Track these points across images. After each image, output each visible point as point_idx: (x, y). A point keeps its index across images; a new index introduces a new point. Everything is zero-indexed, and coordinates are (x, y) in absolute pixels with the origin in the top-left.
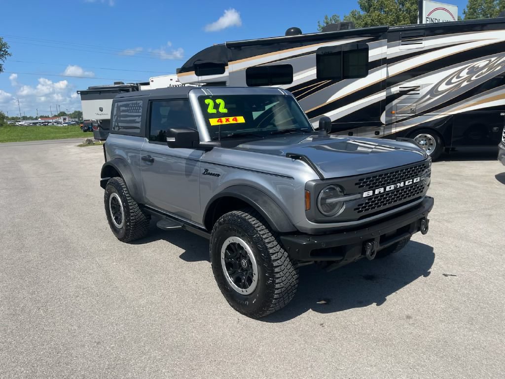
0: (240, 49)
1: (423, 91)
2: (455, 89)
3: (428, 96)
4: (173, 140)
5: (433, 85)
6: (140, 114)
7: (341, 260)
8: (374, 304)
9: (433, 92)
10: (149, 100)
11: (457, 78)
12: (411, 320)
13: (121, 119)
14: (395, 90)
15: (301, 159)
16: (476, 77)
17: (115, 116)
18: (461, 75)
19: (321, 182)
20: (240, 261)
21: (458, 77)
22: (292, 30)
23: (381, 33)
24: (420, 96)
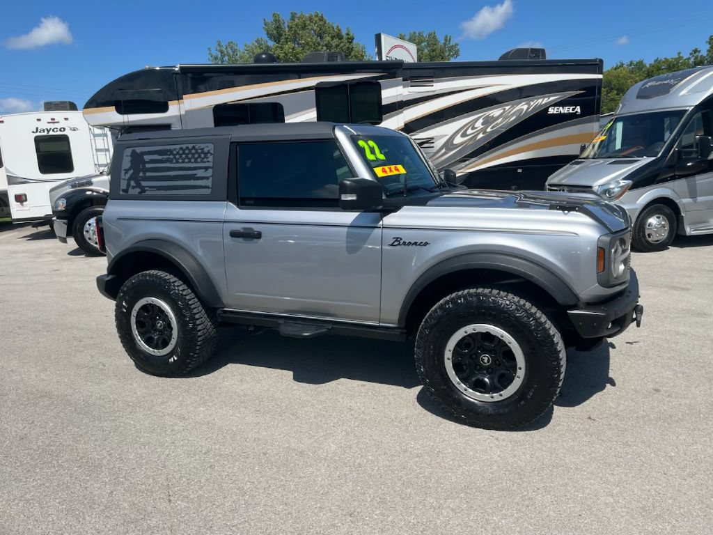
1: (438, 144)
2: (471, 143)
3: (444, 151)
5: (448, 137)
6: (211, 165)
9: (449, 145)
10: (232, 143)
12: (663, 393)
15: (577, 211)
16: (491, 128)
17: (127, 171)
18: (476, 126)
19: (613, 235)
20: (478, 357)
21: (473, 128)
22: (264, 56)
23: (394, 70)
24: (434, 150)
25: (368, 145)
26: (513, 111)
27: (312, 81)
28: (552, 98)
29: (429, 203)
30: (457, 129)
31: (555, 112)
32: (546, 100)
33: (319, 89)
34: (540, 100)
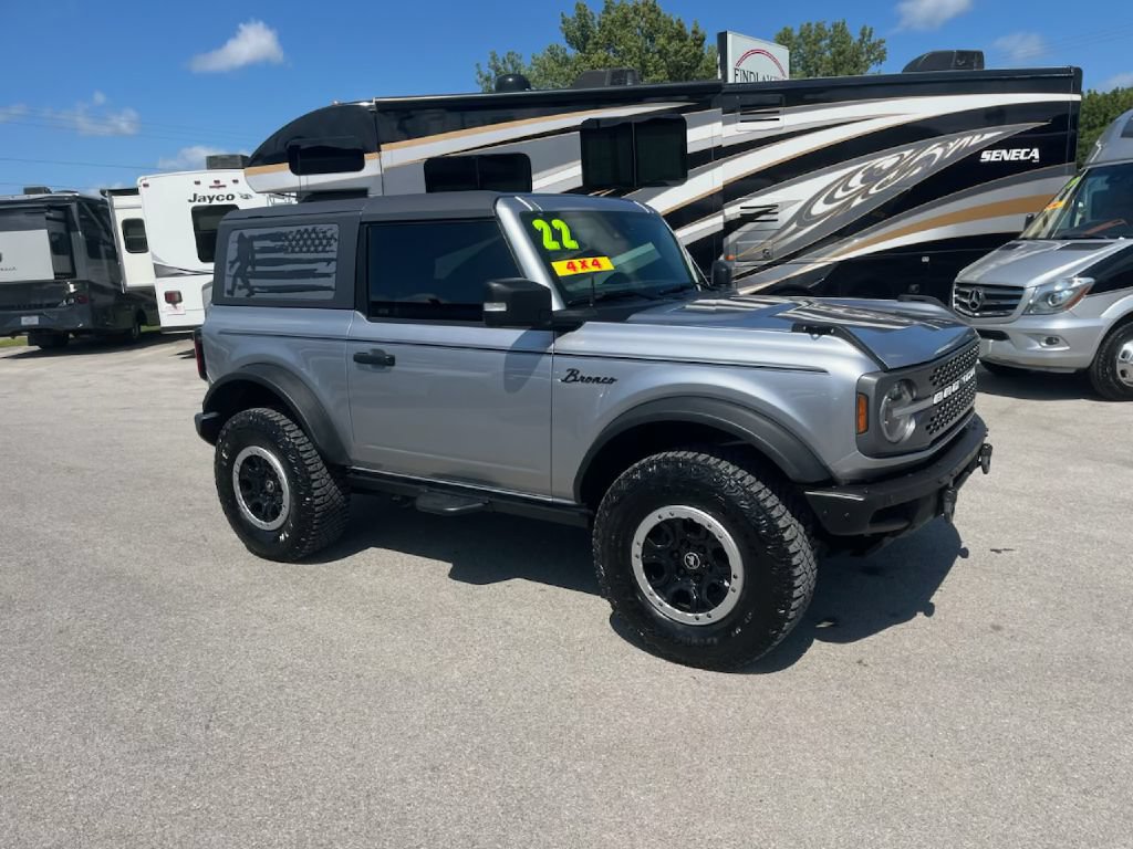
1: (785, 215)
2: (841, 213)
3: (794, 226)
4: (501, 308)
5: (802, 204)
6: (334, 255)
8: (920, 615)
9: (803, 216)
10: (362, 223)
11: (844, 190)
12: (1005, 632)
14: (733, 211)
15: (832, 334)
16: (877, 189)
17: (233, 263)
18: (850, 185)
20: (681, 557)
21: (846, 189)
22: (510, 80)
23: (709, 97)
24: (778, 225)
25: (552, 227)
26: (917, 159)
27: (576, 118)
28: (987, 136)
29: (633, 317)
30: (819, 190)
31: (993, 159)
32: (977, 139)
33: (587, 130)
34: (967, 139)
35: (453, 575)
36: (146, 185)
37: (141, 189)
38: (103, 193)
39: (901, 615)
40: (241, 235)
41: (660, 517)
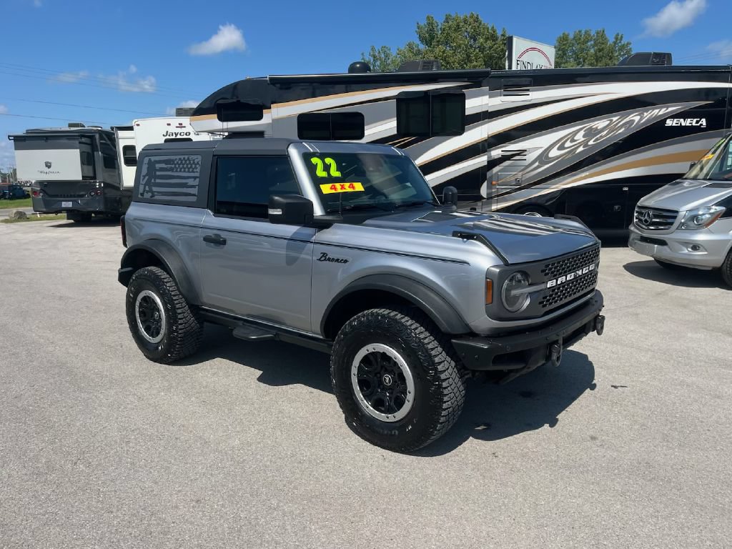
0: (287, 88)
1: (531, 157)
2: (570, 156)
3: (537, 164)
4: (278, 212)
5: (543, 149)
6: (197, 175)
7: (524, 368)
8: (547, 426)
9: (543, 158)
10: (214, 156)
11: (571, 142)
12: (597, 441)
13: (158, 181)
14: (496, 153)
15: (475, 239)
16: (594, 141)
17: (144, 176)
18: (575, 138)
19: (507, 268)
20: (381, 377)
21: (573, 141)
22: (358, 65)
23: (481, 79)
24: (526, 163)
25: (324, 163)
26: (621, 123)
27: (394, 91)
28: (670, 109)
30: (554, 141)
31: (674, 125)
32: (663, 111)
34: (656, 111)
35: (260, 379)
36: (138, 125)
37: (135, 128)
38: (112, 128)
39: (534, 425)
40: (150, 160)
41: (368, 351)
